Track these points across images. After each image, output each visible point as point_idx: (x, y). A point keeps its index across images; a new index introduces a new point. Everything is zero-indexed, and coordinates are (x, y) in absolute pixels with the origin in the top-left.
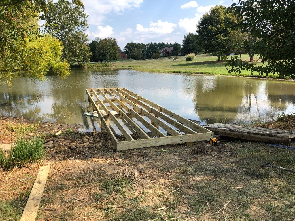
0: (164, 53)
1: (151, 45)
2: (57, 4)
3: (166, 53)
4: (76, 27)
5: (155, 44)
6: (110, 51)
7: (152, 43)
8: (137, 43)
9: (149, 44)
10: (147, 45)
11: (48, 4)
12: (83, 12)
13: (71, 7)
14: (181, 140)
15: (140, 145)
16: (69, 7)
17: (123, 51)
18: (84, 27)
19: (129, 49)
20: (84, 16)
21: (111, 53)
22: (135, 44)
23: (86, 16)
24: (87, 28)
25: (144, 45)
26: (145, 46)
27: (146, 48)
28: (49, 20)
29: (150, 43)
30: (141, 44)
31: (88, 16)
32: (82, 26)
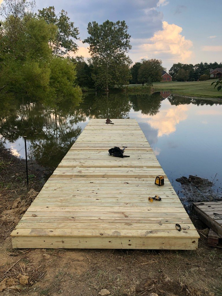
0: (215, 75)
1: (200, 65)
2: (101, 26)
3: (218, 74)
4: (118, 49)
5: (206, 64)
6: (153, 72)
7: (202, 63)
8: (185, 64)
9: (198, 64)
10: (196, 66)
11: (93, 27)
12: (125, 33)
13: (115, 28)
14: (130, 245)
15: (52, 244)
16: (113, 28)
17: (168, 73)
18: (126, 48)
19: (175, 70)
20: (127, 36)
21: (153, 76)
22: (183, 64)
23: (129, 37)
24: (129, 49)
25: (192, 65)
26: (194, 67)
27: (195, 69)
28: (94, 43)
29: (200, 63)
30: (189, 64)
31: (130, 36)
32: (124, 47)
